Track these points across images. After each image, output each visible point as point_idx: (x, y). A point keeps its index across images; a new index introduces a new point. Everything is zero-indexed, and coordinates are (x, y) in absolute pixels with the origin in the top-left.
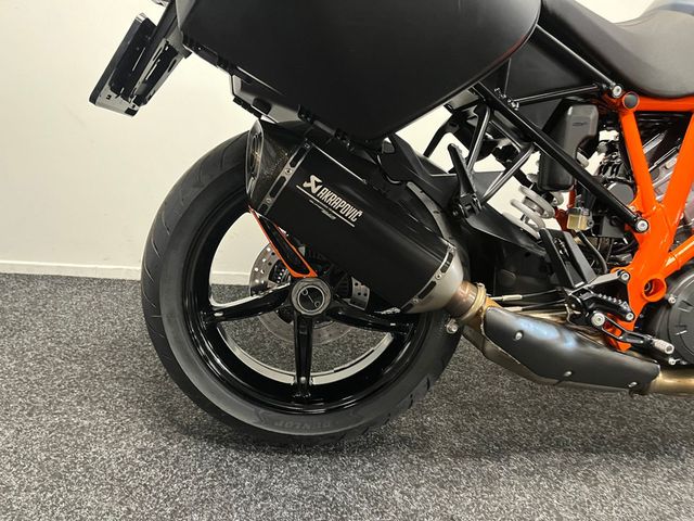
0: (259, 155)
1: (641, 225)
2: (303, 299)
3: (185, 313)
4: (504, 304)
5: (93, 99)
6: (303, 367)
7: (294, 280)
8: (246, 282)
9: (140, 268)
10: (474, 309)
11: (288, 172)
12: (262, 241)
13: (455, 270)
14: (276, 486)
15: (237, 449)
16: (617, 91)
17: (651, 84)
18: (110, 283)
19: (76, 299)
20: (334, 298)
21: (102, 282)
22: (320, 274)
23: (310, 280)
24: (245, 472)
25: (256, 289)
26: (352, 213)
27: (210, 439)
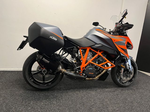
0: (38, 56)
1: (82, 61)
2: (43, 72)
3: (29, 74)
4: (67, 71)
5: (17, 50)
6: (44, 80)
7: (42, 69)
8: (36, 70)
9: (22, 69)
10: (63, 71)
11: (41, 58)
12: (38, 65)
13: (60, 67)
14: (40, 94)
15: (35, 91)
16: (78, 47)
17: (82, 46)
18: (13, 71)
19: (8, 74)
20: (47, 71)
21: (11, 71)
22: (45, 68)
23: (44, 69)
24: (36, 93)
25: (37, 71)
26: (48, 62)
27: (32, 90)
